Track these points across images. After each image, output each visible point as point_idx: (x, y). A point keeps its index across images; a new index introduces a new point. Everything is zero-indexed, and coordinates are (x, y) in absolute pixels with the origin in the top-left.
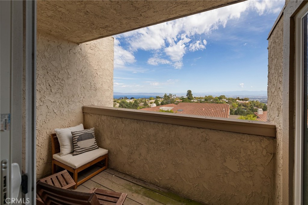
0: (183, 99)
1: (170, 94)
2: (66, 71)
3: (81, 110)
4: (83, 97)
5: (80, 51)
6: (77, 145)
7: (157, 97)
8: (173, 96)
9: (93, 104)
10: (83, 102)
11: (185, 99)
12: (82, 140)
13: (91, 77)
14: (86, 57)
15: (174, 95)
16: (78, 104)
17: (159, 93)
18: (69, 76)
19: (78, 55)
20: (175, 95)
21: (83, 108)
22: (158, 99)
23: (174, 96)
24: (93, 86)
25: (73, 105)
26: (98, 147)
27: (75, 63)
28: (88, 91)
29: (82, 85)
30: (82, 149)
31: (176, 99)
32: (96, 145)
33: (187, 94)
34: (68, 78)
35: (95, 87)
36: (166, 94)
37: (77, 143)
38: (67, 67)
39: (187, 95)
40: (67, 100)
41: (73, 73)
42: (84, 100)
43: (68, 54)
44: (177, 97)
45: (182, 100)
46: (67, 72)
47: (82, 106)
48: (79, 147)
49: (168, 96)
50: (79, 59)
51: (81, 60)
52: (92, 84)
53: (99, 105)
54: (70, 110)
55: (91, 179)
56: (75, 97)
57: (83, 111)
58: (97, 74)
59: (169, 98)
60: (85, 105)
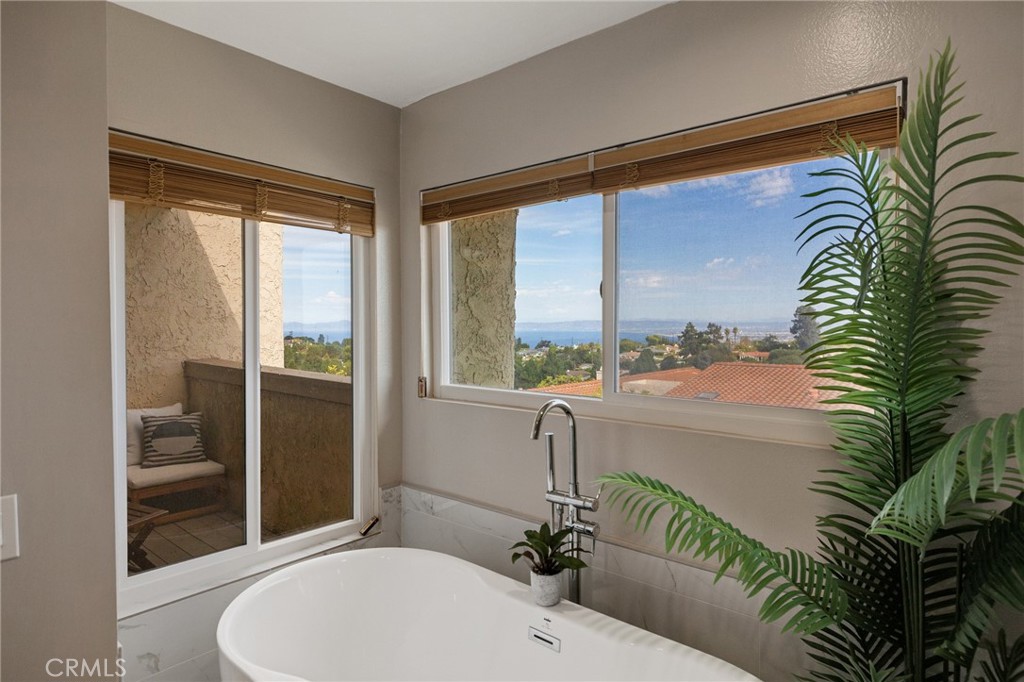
0: (771, 349)
1: (710, 325)
2: (137, 275)
3: (180, 369)
4: (184, 337)
5: (174, 223)
6: (151, 446)
7: (651, 341)
8: (727, 332)
9: (215, 356)
10: (185, 349)
11: (785, 346)
12: (162, 436)
13: (208, 287)
14: (191, 237)
15: (731, 329)
16: (171, 355)
17: (662, 323)
18: (147, 288)
19: (169, 235)
20: (735, 330)
21: (187, 365)
22: (654, 349)
23: (731, 335)
24: (215, 309)
25: (158, 356)
26: (204, 457)
27: (163, 256)
28: (200, 323)
29: (181, 309)
30: (162, 455)
31: (739, 347)
32: (199, 451)
33: (792, 324)
34: (144, 293)
35: (222, 313)
36: (690, 325)
37: (150, 442)
38: (142, 267)
39: (793, 331)
40: (142, 345)
41: (156, 280)
42: (188, 344)
43: (143, 236)
44: (745, 339)
45: (767, 354)
46: (140, 279)
47: (182, 359)
48: (155, 451)
49: (701, 334)
50: (173, 243)
51: (177, 244)
52: (212, 305)
53: (234, 360)
54: (150, 369)
55: (179, 524)
56: (163, 337)
57: (185, 372)
58: (226, 276)
59: (708, 341)
60: (192, 356)
